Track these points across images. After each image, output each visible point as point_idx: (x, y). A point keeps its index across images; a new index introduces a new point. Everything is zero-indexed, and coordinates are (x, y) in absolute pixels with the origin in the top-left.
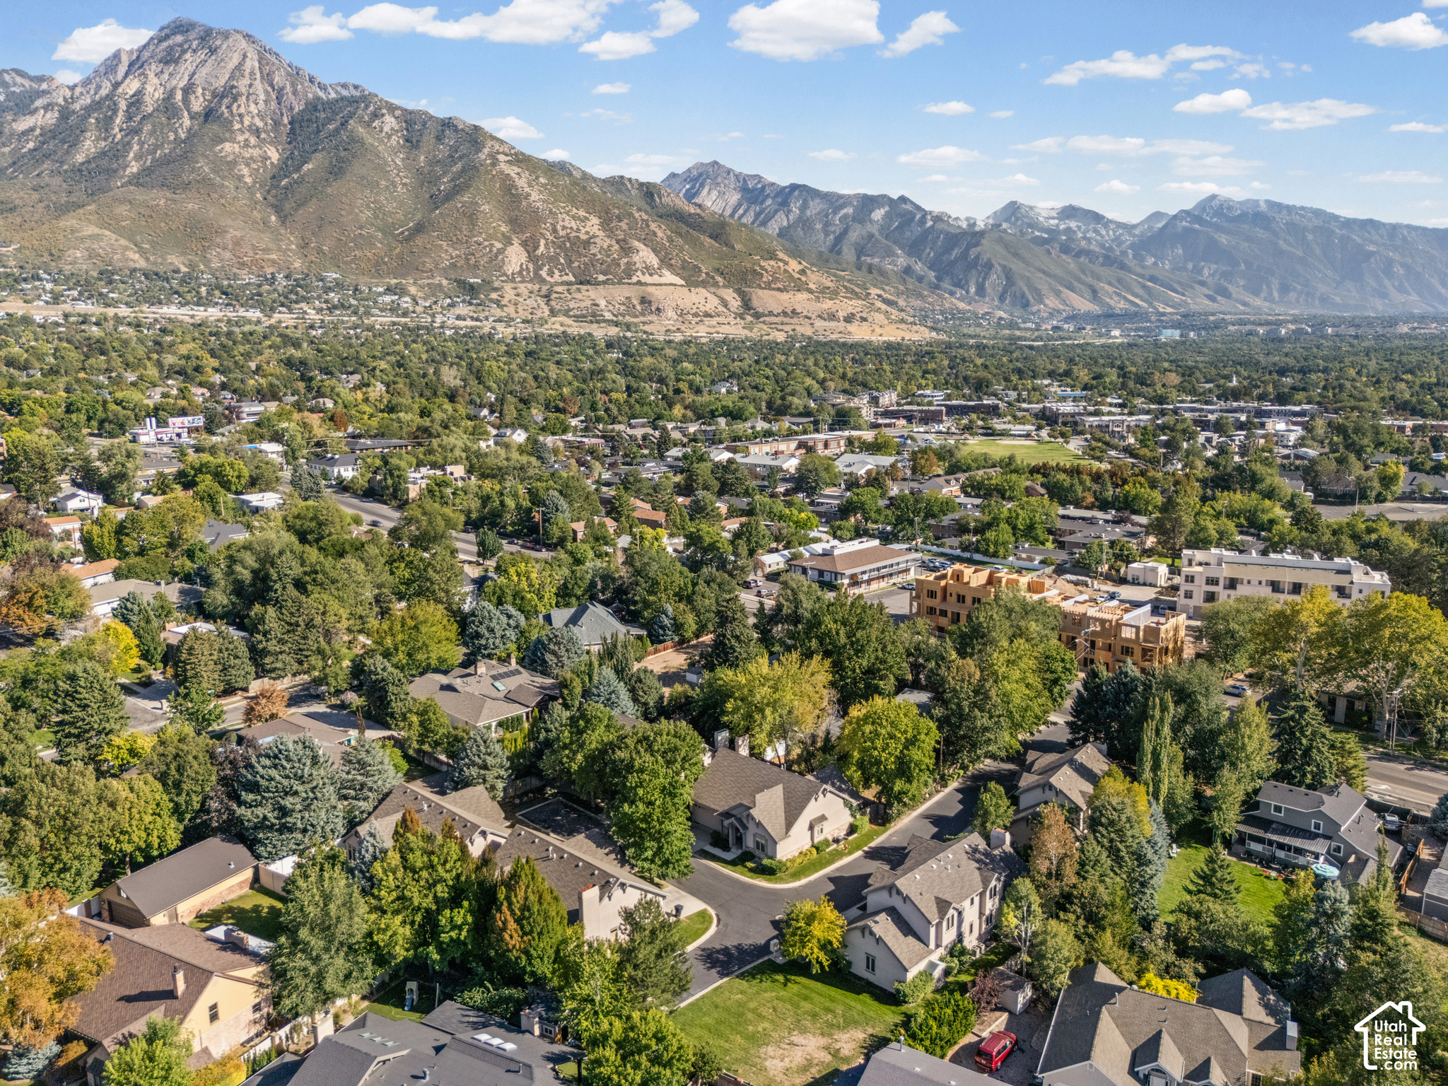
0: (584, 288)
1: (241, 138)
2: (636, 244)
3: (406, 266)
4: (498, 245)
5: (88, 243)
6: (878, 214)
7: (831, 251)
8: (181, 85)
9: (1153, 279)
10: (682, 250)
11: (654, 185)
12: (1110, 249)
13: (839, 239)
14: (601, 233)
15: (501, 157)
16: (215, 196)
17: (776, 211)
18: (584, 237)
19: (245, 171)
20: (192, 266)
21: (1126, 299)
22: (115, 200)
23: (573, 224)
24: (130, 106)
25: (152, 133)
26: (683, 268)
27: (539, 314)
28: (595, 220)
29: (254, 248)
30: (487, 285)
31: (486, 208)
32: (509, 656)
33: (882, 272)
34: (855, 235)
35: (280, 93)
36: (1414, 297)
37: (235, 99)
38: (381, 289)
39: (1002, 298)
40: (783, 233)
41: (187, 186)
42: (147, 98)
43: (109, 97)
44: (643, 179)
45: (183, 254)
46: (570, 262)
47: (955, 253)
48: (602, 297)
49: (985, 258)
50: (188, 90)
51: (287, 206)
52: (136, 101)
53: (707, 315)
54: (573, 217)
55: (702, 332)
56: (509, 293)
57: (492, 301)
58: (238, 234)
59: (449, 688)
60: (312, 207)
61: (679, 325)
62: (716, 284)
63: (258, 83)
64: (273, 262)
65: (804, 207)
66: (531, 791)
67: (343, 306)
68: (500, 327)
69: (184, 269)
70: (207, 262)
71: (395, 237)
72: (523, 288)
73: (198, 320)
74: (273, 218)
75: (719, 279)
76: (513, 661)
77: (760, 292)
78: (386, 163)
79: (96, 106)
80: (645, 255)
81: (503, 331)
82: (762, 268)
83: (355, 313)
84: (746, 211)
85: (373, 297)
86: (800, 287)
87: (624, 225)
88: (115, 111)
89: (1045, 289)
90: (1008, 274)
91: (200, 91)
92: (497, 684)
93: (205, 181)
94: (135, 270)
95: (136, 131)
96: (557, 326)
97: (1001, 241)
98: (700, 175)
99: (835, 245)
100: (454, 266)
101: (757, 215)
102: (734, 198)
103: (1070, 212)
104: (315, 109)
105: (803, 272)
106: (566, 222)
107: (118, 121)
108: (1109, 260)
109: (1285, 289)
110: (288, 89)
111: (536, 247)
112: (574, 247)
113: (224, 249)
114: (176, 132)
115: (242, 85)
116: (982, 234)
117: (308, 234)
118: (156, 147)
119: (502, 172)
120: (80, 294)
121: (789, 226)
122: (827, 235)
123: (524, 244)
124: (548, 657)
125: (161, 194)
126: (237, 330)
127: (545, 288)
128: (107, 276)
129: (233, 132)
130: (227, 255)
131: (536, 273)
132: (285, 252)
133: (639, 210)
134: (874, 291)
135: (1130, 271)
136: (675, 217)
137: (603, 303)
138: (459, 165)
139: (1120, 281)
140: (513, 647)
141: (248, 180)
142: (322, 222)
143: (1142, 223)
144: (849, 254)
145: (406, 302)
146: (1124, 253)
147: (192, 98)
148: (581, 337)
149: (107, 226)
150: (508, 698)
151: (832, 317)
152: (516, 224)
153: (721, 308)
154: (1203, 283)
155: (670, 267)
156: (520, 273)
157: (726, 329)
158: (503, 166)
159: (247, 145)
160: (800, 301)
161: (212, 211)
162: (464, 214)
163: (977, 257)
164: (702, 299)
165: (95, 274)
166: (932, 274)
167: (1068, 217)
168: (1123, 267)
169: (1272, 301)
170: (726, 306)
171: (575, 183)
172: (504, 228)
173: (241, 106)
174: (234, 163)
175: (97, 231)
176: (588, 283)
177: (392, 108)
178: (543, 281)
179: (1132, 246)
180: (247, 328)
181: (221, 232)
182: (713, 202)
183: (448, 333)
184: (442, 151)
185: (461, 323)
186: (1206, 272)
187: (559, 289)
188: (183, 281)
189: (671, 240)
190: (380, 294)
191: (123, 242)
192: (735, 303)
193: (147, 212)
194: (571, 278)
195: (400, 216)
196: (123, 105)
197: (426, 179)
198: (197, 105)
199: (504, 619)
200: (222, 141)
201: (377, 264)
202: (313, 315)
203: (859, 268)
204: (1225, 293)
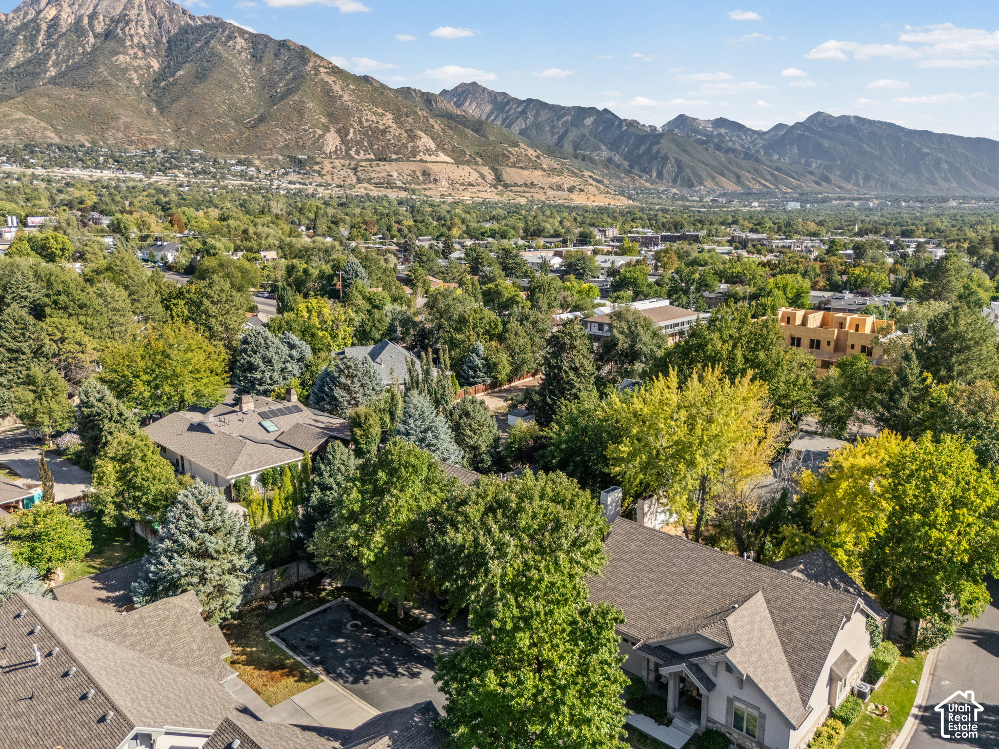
0: (381, 163)
1: (131, 52)
2: (419, 133)
3: (252, 146)
4: (320, 132)
5: (16, 125)
6: (589, 121)
7: (556, 145)
8: (88, 13)
9: (778, 169)
10: (452, 139)
11: (432, 95)
12: (748, 148)
13: (561, 138)
14: (394, 125)
15: (322, 70)
16: (111, 92)
17: (517, 118)
18: (382, 127)
19: (134, 76)
20: (94, 143)
21: (759, 182)
22: (37, 94)
23: (374, 118)
24: (49, 27)
25: (66, 47)
26: (453, 151)
27: (349, 181)
28: (390, 116)
29: (140, 130)
30: (312, 160)
31: (311, 105)
32: (288, 392)
33: (592, 161)
34: (572, 135)
35: (161, 20)
36: (954, 185)
37: (127, 24)
38: (233, 162)
39: (674, 181)
40: (522, 133)
41: (91, 85)
42: (62, 22)
43: (34, 20)
44: (424, 90)
45: (88, 133)
46: (371, 145)
47: (642, 149)
48: (393, 170)
49: (663, 152)
50: (92, 17)
51: (165, 101)
52: (54, 23)
53: (470, 184)
54: (374, 113)
55: (467, 197)
56: (327, 166)
57: (314, 171)
58: (128, 120)
59: (201, 428)
60: (183, 102)
61: (450, 191)
62: (476, 163)
63: (144, 13)
64: (154, 140)
65: (537, 115)
66: (297, 586)
67: (205, 172)
68: (321, 190)
69: (88, 145)
70: (105, 140)
71: (244, 125)
72: (337, 163)
73: (95, 178)
74: (154, 109)
75: (478, 159)
76: (294, 398)
77: (508, 169)
78: (238, 72)
79: (24, 26)
80: (426, 141)
81: (322, 192)
82: (510, 152)
83: (214, 177)
84: (496, 118)
85: (228, 167)
86: (537, 166)
87: (410, 120)
88: (38, 31)
89: (704, 175)
90: (679, 164)
91: (101, 17)
92: (267, 423)
93: (105, 82)
94: (51, 144)
95: (54, 46)
96: (362, 190)
97: (674, 140)
98: (464, 91)
99: (558, 142)
100: (287, 146)
101: (504, 120)
102: (488, 108)
103: (721, 122)
104: (186, 32)
105: (538, 157)
106: (369, 116)
107: (40, 38)
108: (748, 156)
109: (867, 178)
110: (167, 17)
111: (347, 134)
112: (375, 134)
113: (118, 130)
114: (84, 47)
115: (133, 14)
116: (661, 135)
117: (180, 121)
118: (69, 58)
119: (322, 80)
120: (8, 159)
121: (526, 128)
122: (553, 135)
123: (338, 132)
124: (338, 393)
125: (72, 91)
126: (123, 185)
127: (353, 163)
128: (30, 148)
129: (125, 47)
130: (120, 135)
131: (347, 153)
132: (162, 134)
133: (421, 110)
134: (587, 173)
135: (763, 164)
136: (448, 117)
137: (395, 174)
138: (291, 74)
139: (756, 170)
140: (295, 382)
141: (136, 82)
142: (190, 112)
143: (769, 131)
144: (568, 147)
145: (252, 171)
146: (758, 151)
147: (96, 22)
148: (379, 197)
149: (31, 113)
150: (280, 443)
151: (559, 188)
152: (332, 117)
153: (480, 180)
154: (812, 173)
155: (444, 150)
156: (335, 152)
157: (484, 195)
158: (323, 75)
159: (135, 57)
160: (536, 176)
161: (109, 103)
162: (295, 109)
163: (658, 152)
164: (466, 173)
165: (21, 147)
166: (626, 164)
167: (719, 126)
168: (757, 160)
169: (859, 186)
170: (484, 179)
171: (375, 89)
172: (324, 120)
173: (131, 29)
174: (126, 69)
175: (23, 116)
176: (385, 160)
177: (242, 32)
178: (352, 158)
179: (763, 147)
180: (131, 184)
181: (116, 118)
182: (472, 109)
183: (282, 192)
184: (279, 64)
185: (292, 186)
186: (814, 165)
187: (364, 164)
188: (86, 153)
189: (444, 132)
190: (233, 165)
191: (43, 124)
192: (490, 177)
193: (61, 104)
194: (372, 156)
195: (248, 110)
196: (44, 27)
197: (266, 84)
198: (100, 28)
199: (285, 349)
200: (117, 53)
201: (231, 144)
202: (181, 177)
203: (576, 158)
204: (827, 180)
